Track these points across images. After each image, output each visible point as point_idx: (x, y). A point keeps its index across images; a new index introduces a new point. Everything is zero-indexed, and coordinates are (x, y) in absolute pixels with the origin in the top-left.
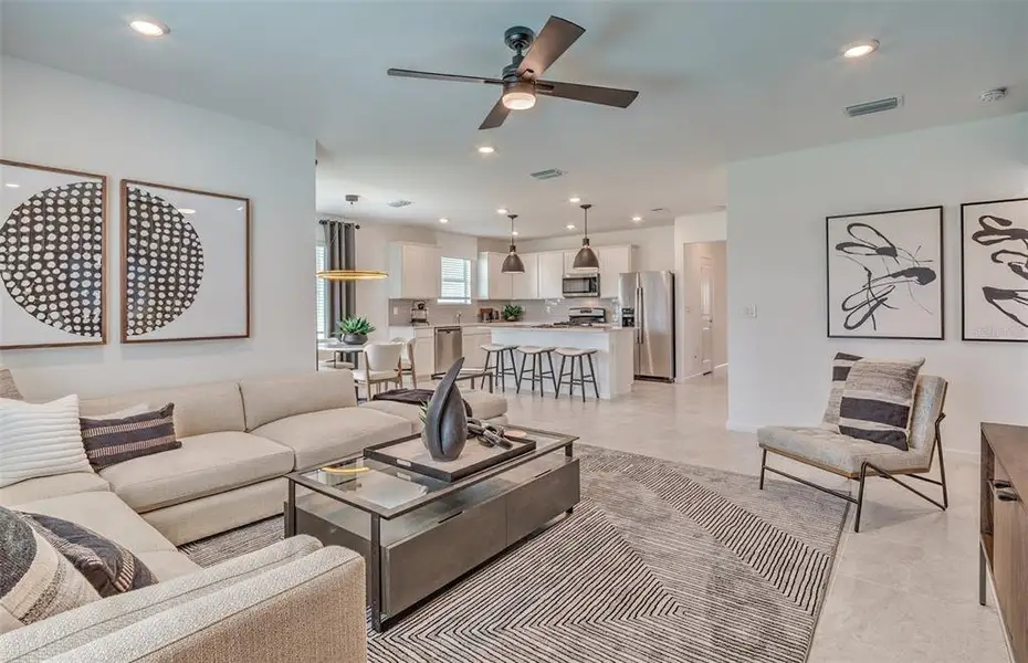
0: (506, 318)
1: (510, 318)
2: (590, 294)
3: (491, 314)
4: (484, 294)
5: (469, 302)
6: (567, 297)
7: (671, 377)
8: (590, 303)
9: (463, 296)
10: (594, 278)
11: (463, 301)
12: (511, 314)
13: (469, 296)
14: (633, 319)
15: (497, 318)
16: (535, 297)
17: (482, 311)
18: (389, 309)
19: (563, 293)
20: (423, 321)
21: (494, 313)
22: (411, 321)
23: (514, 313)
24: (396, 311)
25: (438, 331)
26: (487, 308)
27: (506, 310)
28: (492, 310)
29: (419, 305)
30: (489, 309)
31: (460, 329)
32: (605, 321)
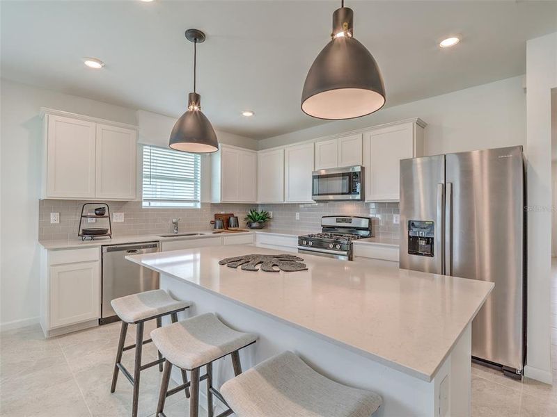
0: (249, 226)
1: (255, 225)
2: (350, 197)
3: (228, 221)
4: (217, 198)
5: (199, 206)
6: (318, 201)
7: (520, 367)
8: (349, 209)
9: (192, 198)
10: (355, 174)
11: (192, 205)
12: (255, 221)
13: (199, 198)
14: (430, 240)
15: (237, 224)
16: (280, 200)
17: (217, 216)
18: (41, 216)
19: (313, 195)
20: (102, 233)
21: (232, 219)
22: (81, 233)
23: (259, 219)
24: (54, 218)
25: (108, 250)
26: (222, 213)
27: (249, 216)
28: (232, 215)
29: (96, 210)
30: (226, 215)
31: (155, 246)
32: (370, 236)
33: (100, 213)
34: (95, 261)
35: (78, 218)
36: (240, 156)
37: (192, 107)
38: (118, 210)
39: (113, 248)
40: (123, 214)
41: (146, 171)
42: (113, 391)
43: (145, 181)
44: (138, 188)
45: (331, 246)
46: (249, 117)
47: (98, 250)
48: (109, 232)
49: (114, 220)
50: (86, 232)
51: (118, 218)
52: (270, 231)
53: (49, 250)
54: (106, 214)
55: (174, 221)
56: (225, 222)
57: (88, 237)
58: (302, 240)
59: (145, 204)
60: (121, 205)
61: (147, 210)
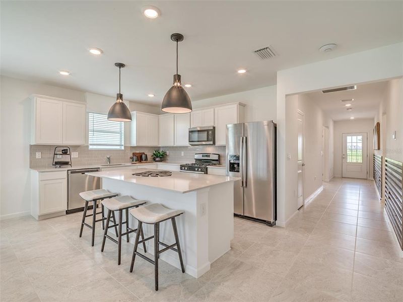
0: (154, 160)
1: (157, 159)
2: (208, 143)
3: (141, 156)
4: (134, 143)
5: (123, 148)
6: (192, 145)
7: (272, 220)
8: (210, 150)
9: (119, 143)
11: (118, 147)
12: (157, 157)
13: (123, 143)
14: (238, 164)
15: (146, 159)
16: (172, 145)
17: (134, 154)
18: (31, 154)
19: (189, 141)
20: (66, 163)
21: (143, 156)
22: (54, 164)
23: (160, 156)
24: (38, 155)
25: (71, 173)
26: (137, 152)
27: (154, 154)
28: (144, 153)
29: (62, 150)
30: (139, 153)
31: (98, 171)
32: (220, 164)
33: (65, 152)
34: (65, 178)
35: (52, 155)
36: (148, 118)
37: (118, 100)
38: (75, 151)
39: (73, 172)
40: (77, 153)
41: (91, 128)
42: (81, 236)
43: (90, 133)
44: (86, 138)
45: (196, 169)
46: (153, 97)
47: (66, 173)
48: (70, 163)
49: (72, 157)
50: (57, 163)
51: (74, 155)
52: (167, 163)
53: (40, 172)
54: (68, 153)
55: (108, 157)
56: (140, 158)
57: (58, 166)
58: (182, 167)
59: (91, 147)
60: (76, 147)
61: (92, 150)
